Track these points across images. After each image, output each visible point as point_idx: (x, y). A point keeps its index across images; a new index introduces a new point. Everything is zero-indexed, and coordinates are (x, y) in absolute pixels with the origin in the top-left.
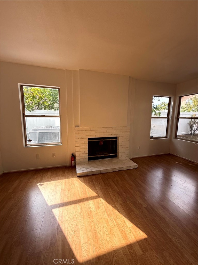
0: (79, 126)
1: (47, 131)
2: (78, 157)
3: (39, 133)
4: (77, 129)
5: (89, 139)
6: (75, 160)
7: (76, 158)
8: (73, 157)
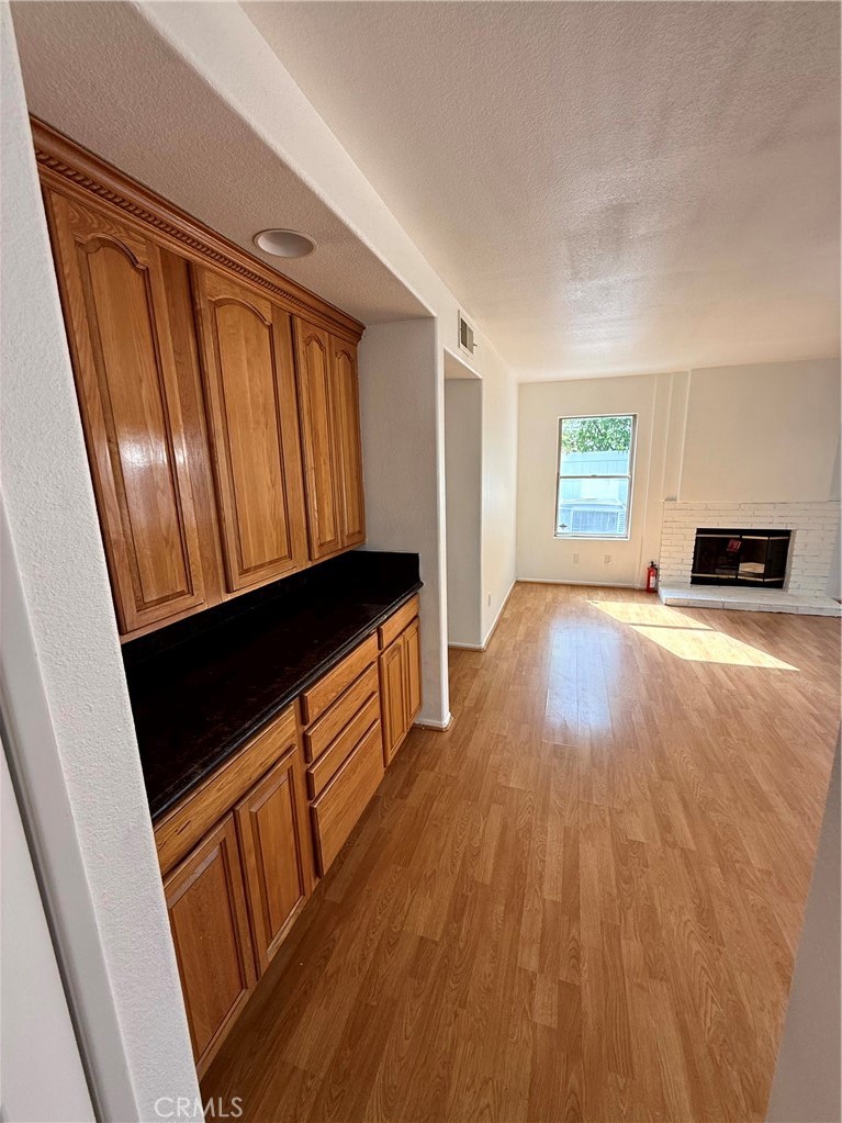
0: (675, 500)
1: (592, 509)
2: (666, 569)
3: (575, 513)
4: (671, 505)
5: (700, 531)
6: (657, 576)
7: (661, 572)
8: (653, 569)
